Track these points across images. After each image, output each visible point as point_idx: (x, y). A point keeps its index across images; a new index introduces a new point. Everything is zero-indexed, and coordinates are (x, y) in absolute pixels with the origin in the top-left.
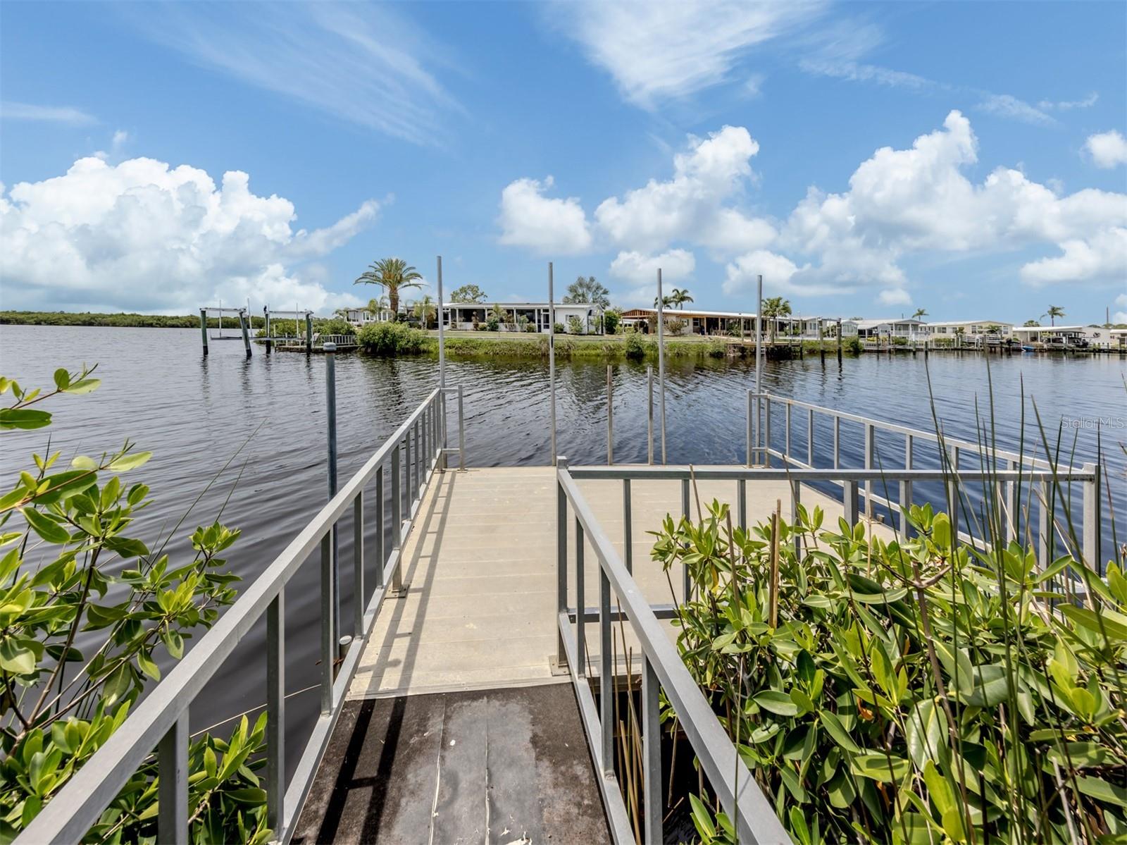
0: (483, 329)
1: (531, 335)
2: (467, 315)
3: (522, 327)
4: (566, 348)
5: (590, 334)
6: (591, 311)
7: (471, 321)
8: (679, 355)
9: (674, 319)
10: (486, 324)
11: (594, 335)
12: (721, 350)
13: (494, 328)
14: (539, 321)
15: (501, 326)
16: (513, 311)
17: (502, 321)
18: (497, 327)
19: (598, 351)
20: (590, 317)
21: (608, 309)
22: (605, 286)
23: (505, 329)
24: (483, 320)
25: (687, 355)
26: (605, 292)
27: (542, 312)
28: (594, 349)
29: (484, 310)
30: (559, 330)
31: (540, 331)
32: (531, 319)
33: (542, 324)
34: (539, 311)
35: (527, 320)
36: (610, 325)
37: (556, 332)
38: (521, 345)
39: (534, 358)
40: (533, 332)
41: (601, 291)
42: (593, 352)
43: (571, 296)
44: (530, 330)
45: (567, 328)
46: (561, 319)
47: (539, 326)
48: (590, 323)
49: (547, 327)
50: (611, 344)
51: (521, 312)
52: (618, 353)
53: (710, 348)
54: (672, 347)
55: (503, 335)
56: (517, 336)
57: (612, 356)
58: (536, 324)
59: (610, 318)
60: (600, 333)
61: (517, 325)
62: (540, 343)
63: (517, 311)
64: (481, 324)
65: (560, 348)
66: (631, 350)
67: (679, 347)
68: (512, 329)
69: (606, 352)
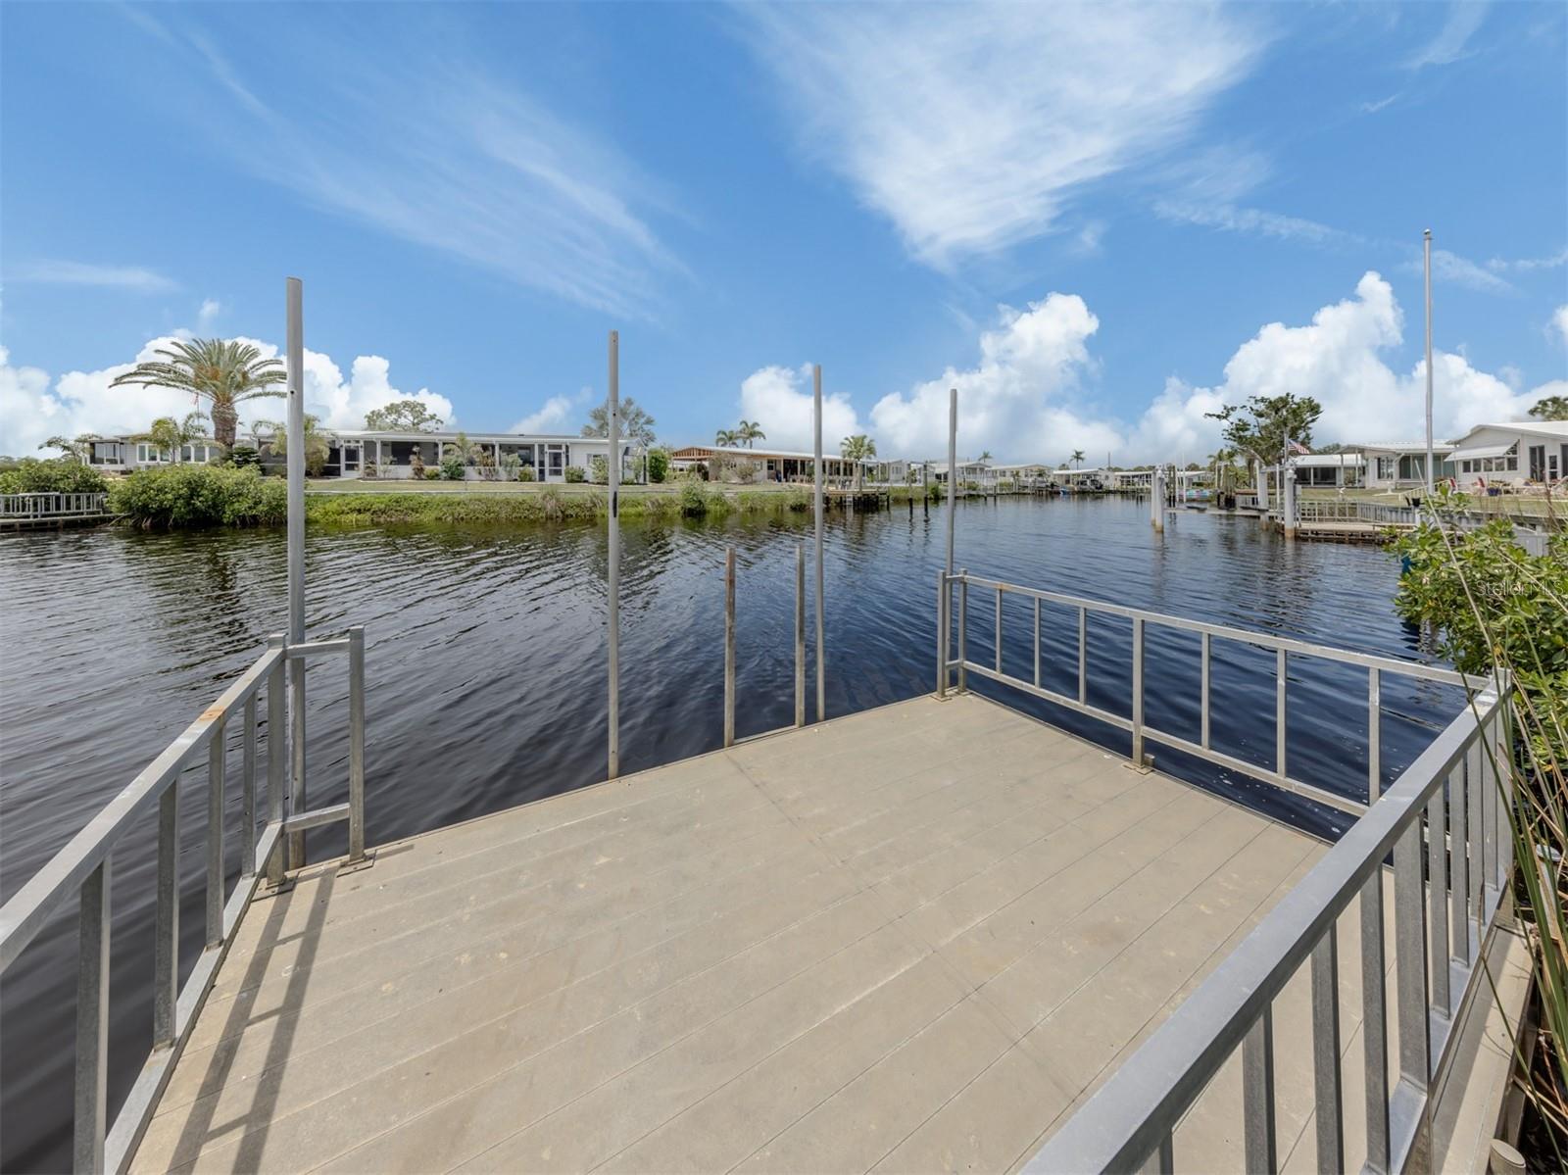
0: (435, 477)
1: (527, 486)
2: (401, 452)
3: (510, 473)
4: (589, 505)
5: (627, 484)
6: (627, 448)
7: (409, 463)
8: (752, 510)
9: (744, 461)
10: (439, 468)
11: (632, 484)
12: (804, 502)
13: (455, 474)
14: (542, 463)
15: (470, 471)
16: (493, 447)
17: (472, 463)
18: (462, 473)
19: (640, 509)
20: (626, 458)
21: (652, 446)
22: (648, 412)
23: (477, 477)
24: (434, 463)
25: (763, 510)
26: (649, 422)
27: (546, 449)
28: (633, 506)
29: (436, 445)
30: (577, 478)
31: (542, 479)
32: (528, 461)
33: (547, 468)
34: (541, 447)
35: (521, 462)
36: (656, 471)
37: (571, 481)
38: (508, 503)
39: (533, 522)
40: (530, 480)
41: (643, 420)
42: (632, 511)
43: (594, 426)
44: (526, 478)
45: (589, 475)
46: (579, 460)
47: (542, 472)
48: (627, 466)
49: (558, 473)
50: (659, 497)
51: (508, 449)
52: (669, 511)
53: (791, 501)
54: (743, 500)
55: (474, 487)
56: (506, 489)
57: (661, 515)
58: (537, 468)
59: (656, 459)
60: (641, 481)
61: (500, 469)
62: (544, 498)
63: (501, 446)
64: (429, 469)
65: (578, 506)
66: (688, 506)
67: (753, 499)
68: (492, 476)
69: (652, 509)
